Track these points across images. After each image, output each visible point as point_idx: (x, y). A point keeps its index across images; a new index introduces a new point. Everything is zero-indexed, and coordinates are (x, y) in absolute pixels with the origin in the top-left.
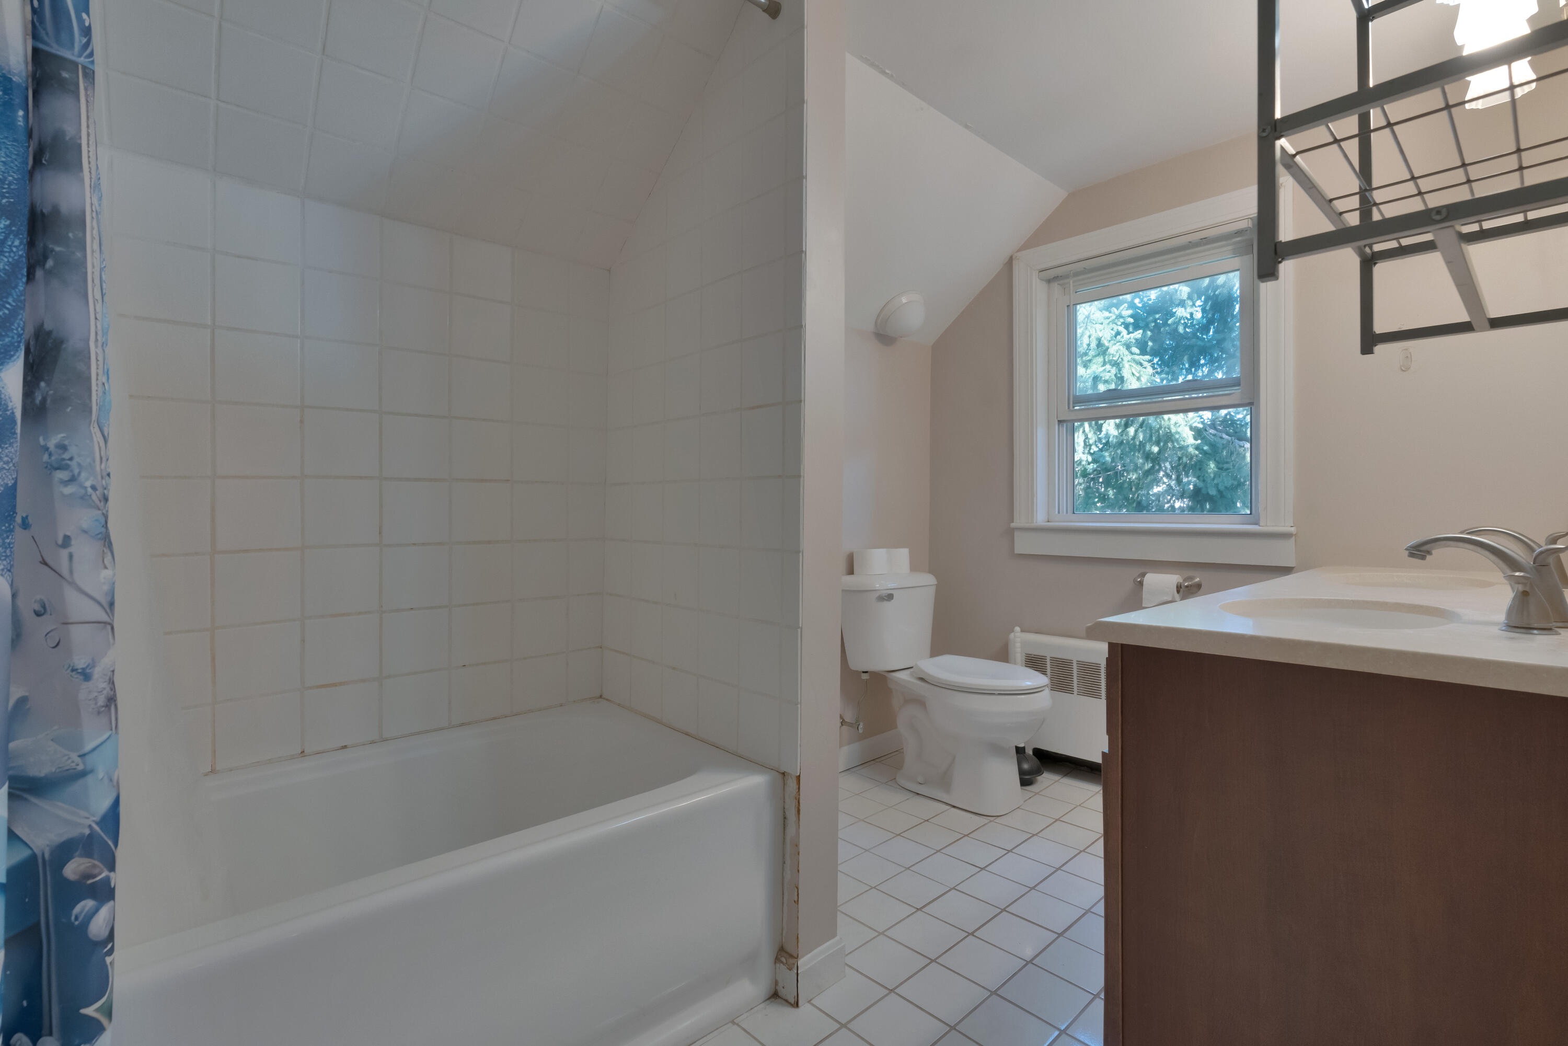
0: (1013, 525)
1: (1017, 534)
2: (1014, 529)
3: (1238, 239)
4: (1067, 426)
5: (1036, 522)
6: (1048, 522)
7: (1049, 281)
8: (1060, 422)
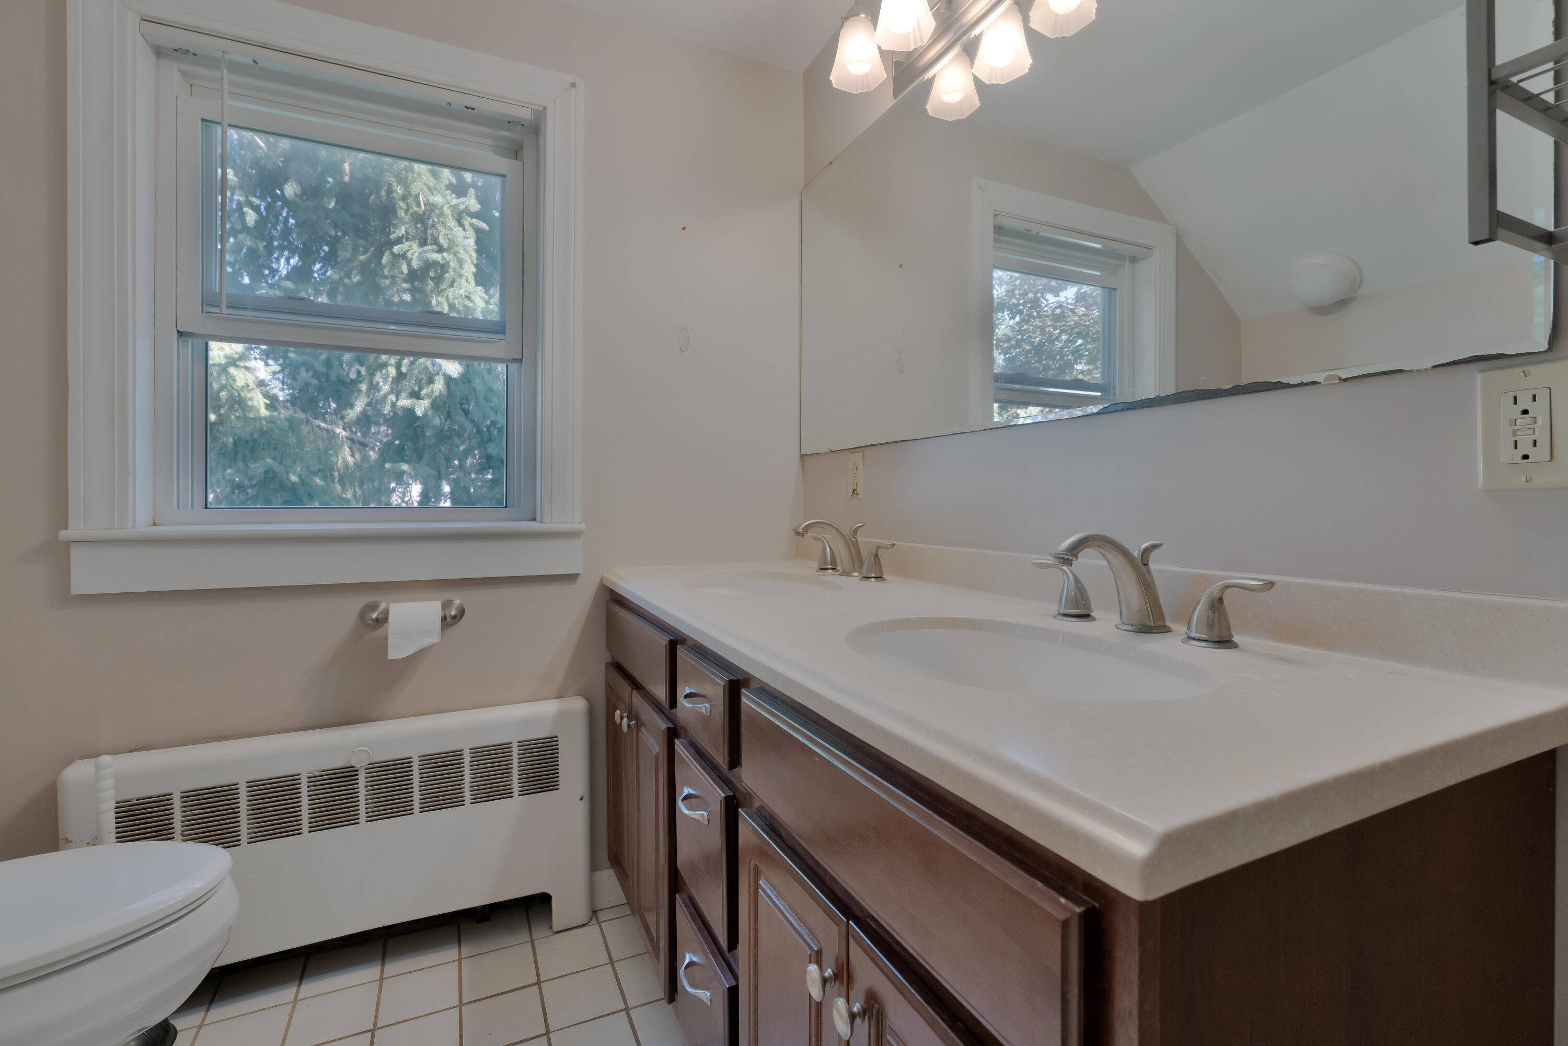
0: (64, 535)
1: (76, 555)
2: (68, 543)
3: (506, 133)
4: (193, 342)
5: (133, 527)
6: (155, 524)
7: (159, 52)
8: (180, 334)
